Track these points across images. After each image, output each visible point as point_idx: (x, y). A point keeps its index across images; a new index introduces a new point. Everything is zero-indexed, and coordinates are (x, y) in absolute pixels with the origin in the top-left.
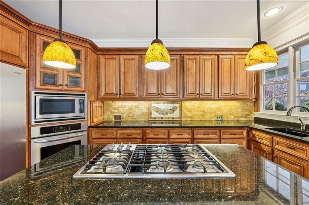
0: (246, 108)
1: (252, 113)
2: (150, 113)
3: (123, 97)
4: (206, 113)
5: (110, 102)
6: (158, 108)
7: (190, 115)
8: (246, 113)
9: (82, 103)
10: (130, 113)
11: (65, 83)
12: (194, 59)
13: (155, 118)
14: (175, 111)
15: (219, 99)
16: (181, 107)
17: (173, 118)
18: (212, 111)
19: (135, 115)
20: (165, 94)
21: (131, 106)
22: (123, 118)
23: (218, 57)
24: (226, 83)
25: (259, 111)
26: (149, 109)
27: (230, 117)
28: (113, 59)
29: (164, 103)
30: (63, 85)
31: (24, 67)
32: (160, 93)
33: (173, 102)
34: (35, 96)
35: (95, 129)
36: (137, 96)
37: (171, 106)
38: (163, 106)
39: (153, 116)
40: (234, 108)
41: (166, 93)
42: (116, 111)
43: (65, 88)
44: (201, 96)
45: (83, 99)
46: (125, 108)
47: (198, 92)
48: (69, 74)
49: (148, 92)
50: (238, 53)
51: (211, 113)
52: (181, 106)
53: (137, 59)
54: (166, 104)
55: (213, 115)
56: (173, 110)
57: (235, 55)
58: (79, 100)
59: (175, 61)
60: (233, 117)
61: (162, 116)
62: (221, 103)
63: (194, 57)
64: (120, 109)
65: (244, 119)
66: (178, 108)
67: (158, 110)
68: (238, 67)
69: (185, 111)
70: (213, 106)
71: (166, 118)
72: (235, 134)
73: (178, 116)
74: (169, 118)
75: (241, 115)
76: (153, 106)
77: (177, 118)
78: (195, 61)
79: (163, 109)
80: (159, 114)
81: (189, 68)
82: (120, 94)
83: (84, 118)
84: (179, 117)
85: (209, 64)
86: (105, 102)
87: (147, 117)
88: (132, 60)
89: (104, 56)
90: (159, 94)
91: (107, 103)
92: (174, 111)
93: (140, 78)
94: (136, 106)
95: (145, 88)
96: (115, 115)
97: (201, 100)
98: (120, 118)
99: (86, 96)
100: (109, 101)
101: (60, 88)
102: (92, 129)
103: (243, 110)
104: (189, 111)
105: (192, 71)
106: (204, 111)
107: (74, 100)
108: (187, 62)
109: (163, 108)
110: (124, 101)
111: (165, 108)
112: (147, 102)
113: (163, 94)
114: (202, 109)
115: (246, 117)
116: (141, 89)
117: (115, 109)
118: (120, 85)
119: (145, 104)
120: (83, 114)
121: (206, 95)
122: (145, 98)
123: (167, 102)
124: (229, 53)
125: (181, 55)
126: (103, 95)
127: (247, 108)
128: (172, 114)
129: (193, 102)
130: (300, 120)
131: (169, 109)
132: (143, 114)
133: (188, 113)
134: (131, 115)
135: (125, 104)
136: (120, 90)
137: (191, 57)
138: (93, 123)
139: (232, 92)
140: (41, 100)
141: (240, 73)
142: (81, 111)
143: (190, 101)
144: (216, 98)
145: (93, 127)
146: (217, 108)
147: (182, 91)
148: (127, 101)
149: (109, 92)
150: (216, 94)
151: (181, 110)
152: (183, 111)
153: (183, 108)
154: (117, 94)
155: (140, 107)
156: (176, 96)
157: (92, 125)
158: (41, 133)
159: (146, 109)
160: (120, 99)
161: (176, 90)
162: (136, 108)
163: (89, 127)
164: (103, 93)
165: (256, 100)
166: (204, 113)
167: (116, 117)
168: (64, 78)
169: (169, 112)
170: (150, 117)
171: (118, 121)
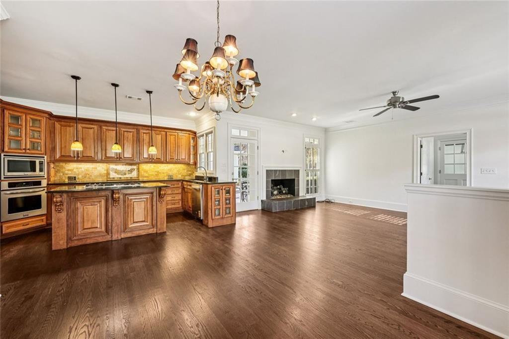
0: (190, 169)
1: (193, 173)
2: (108, 174)
3: (81, 159)
4: (160, 173)
6: (116, 169)
7: (147, 175)
8: (190, 173)
9: (41, 163)
10: (86, 174)
11: (28, 147)
13: (114, 178)
14: (133, 172)
15: (168, 163)
16: (138, 169)
17: (131, 178)
18: (165, 171)
19: (93, 176)
20: (123, 158)
21: (88, 168)
22: (78, 178)
23: (166, 133)
25: (198, 171)
26: (107, 170)
28: (70, 126)
29: (123, 165)
30: (25, 149)
33: (131, 164)
34: (4, 158)
36: (96, 159)
37: (129, 168)
38: (121, 167)
39: (111, 176)
40: (181, 169)
42: (70, 172)
43: (28, 151)
44: (153, 160)
45: (43, 160)
46: (80, 170)
47: (151, 158)
48: (31, 140)
49: (107, 156)
50: (180, 132)
51: (163, 173)
53: (96, 129)
54: (124, 166)
55: (166, 174)
56: (131, 171)
57: (178, 133)
58: (40, 161)
59: (132, 133)
60: (180, 176)
61: (120, 176)
62: (171, 166)
63: (147, 131)
64: (75, 170)
65: (189, 177)
66: (136, 169)
67: (116, 172)
68: (181, 142)
69: (142, 172)
70: (166, 168)
71: (124, 178)
72: (174, 185)
73: (136, 176)
74: (127, 178)
75: (186, 174)
76: (112, 168)
78: (148, 134)
80: (118, 174)
82: (78, 157)
83: (44, 177)
85: (159, 137)
87: (106, 177)
88: (91, 128)
89: (59, 123)
90: (117, 158)
91: (58, 164)
93: (99, 144)
94: (93, 168)
95: (104, 152)
96: (69, 176)
97: (153, 163)
98: (75, 179)
99: (45, 158)
100: (61, 163)
101: (24, 151)
103: (188, 171)
104: (146, 172)
106: (158, 172)
107: (35, 161)
108: (141, 135)
109: (121, 170)
110: (80, 163)
111: (123, 169)
112: (105, 164)
113: (121, 158)
114: (156, 170)
115: (190, 176)
116: (100, 153)
117: (68, 170)
119: (103, 166)
120: (42, 173)
122: (104, 161)
123: (125, 164)
124: (174, 131)
125: (137, 129)
128: (130, 175)
130: (203, 174)
131: (127, 170)
132: (101, 175)
134: (88, 176)
136: (78, 154)
137: (145, 131)
138: (50, 181)
139: (176, 158)
140: (8, 161)
142: (41, 170)
143: (146, 164)
144: (165, 162)
145: (51, 184)
146: (169, 170)
147: (138, 156)
148: (82, 163)
149: (64, 155)
150: (165, 159)
151: (139, 171)
152: (140, 172)
153: (140, 170)
154: (75, 157)
155: (98, 168)
156: (133, 160)
157: (49, 183)
158: (9, 187)
159: (104, 170)
160: (78, 161)
161: (133, 155)
162: (94, 170)
163: (48, 184)
164: (58, 156)
165: (195, 164)
166: (158, 173)
167: (70, 178)
168: (26, 143)
169: (127, 173)
170: (108, 177)
171: (73, 181)
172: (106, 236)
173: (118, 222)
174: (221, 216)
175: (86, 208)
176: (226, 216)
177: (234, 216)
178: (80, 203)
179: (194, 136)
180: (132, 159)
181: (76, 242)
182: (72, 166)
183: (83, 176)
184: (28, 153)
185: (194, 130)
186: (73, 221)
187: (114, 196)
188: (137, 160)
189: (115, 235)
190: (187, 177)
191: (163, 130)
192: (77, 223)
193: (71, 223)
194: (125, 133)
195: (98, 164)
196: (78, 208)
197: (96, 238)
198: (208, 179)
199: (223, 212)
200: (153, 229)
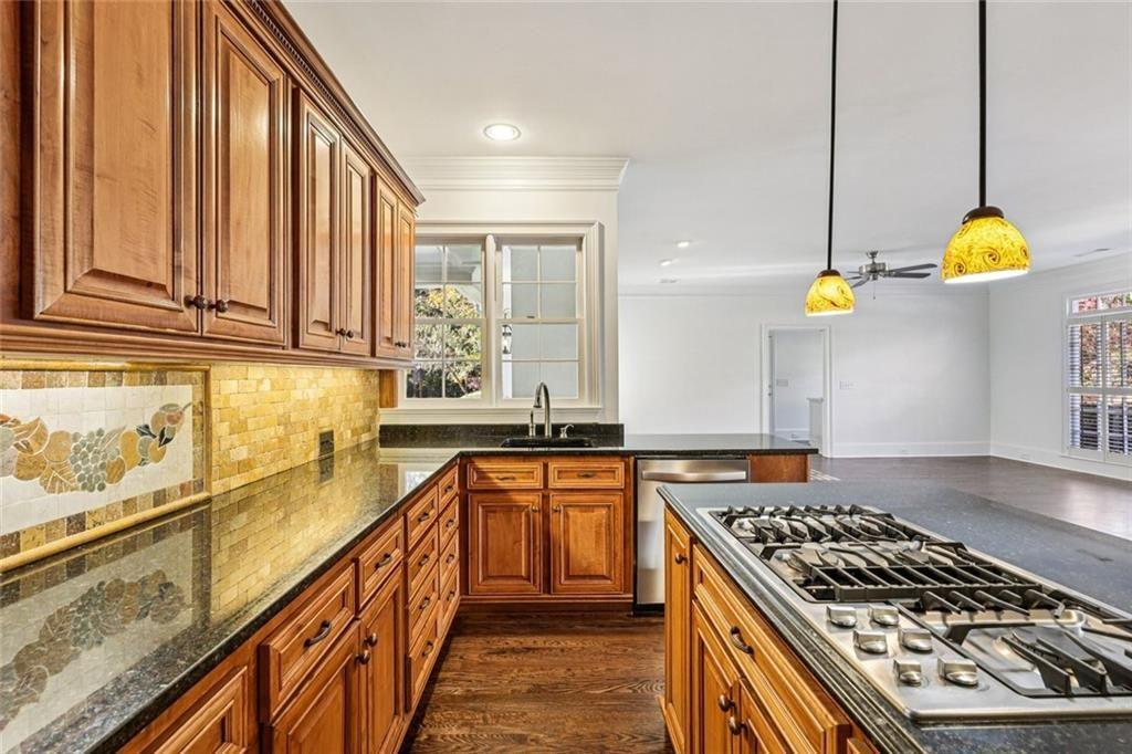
7: (244, 452)
14: (168, 441)
16: (204, 409)
17: (160, 497)
37: (145, 400)
52: (205, 402)
55: (312, 434)
56: (159, 435)
60: (349, 435)
61: (75, 501)
71: (110, 512)
73: (188, 474)
74: (129, 505)
77: (182, 488)
79: (84, 434)
80: (52, 486)
84: (191, 478)
92: (165, 440)
109: (87, 428)
111: (102, 426)
115: (368, 430)
123: (120, 371)
131: (132, 428)
133: (234, 438)
146: (321, 403)
151: (206, 429)
152: (214, 431)
153: (215, 417)
169: (129, 454)
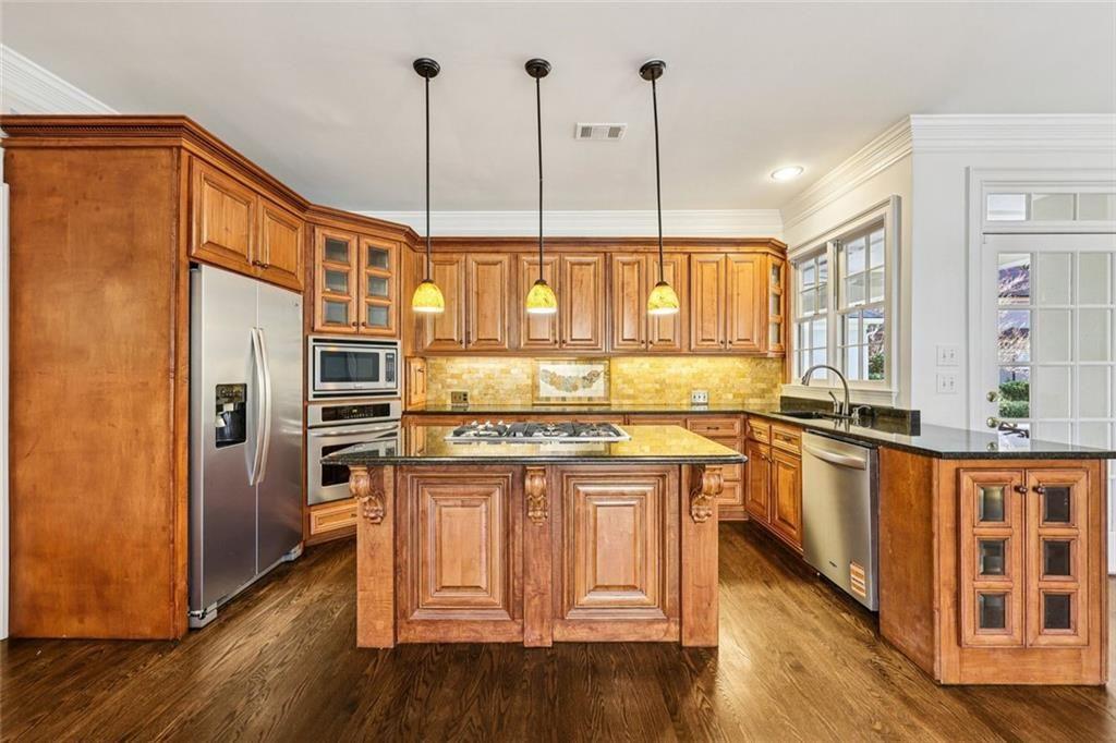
0: (762, 374)
1: (775, 386)
2: (535, 387)
3: (475, 348)
4: (669, 386)
5: (441, 361)
6: (554, 374)
7: (631, 392)
8: (763, 386)
9: (390, 360)
10: (488, 387)
11: (362, 320)
12: (634, 263)
13: (548, 399)
14: (594, 382)
15: (693, 353)
16: (608, 373)
17: (590, 399)
18: (683, 381)
19: (501, 392)
20: (569, 342)
21: (491, 370)
22: (472, 397)
23: (689, 258)
24: (706, 317)
25: (790, 382)
26: (534, 376)
27: (724, 397)
28: (451, 263)
29: (569, 361)
30: (357, 324)
31: (298, 292)
32: (558, 339)
33: (591, 360)
34: (315, 346)
35: (416, 417)
36: (507, 346)
37: (584, 369)
38: (567, 369)
39: (543, 394)
40: (733, 374)
41: (572, 340)
42: (455, 382)
43: (362, 329)
44: (650, 346)
45: (394, 351)
46: (476, 375)
47: (644, 338)
48: (368, 300)
49: (531, 337)
50: (733, 249)
51: (679, 387)
52: (609, 371)
53: (506, 264)
54: (573, 366)
56: (589, 379)
57: (726, 253)
58: (387, 354)
59: (593, 266)
60: (730, 396)
61: (563, 393)
62: (702, 364)
63: (635, 257)
64: (464, 377)
65: (758, 401)
66: (602, 374)
67: (554, 381)
68: (735, 282)
69: (617, 381)
70: (684, 371)
71: (573, 398)
72: (717, 428)
73: (602, 394)
74: (580, 398)
75: (749, 391)
76: (544, 371)
77: (599, 398)
78: (636, 266)
79: (566, 377)
80: (558, 388)
81: (623, 284)
82: (468, 342)
83: (395, 393)
84: (603, 396)
86: (431, 361)
87: (529, 395)
88: (495, 264)
90: (556, 342)
91: (434, 362)
92: (591, 381)
93: (514, 305)
94: (501, 370)
95: (523, 327)
96: (454, 390)
97: (650, 355)
98: (465, 399)
99: (399, 346)
100: (439, 358)
101: (355, 329)
102: (410, 417)
103: (755, 379)
104: (629, 381)
105: (630, 290)
106: (662, 382)
107: (378, 354)
108: (617, 269)
109: (567, 375)
110: (475, 358)
111: (571, 375)
112: (528, 360)
113: (564, 342)
114: (657, 377)
115: (762, 397)
116: (514, 330)
117: (453, 376)
118: (467, 322)
119: (523, 366)
120: (391, 385)
121: (662, 343)
122: (524, 350)
124: (714, 249)
125: (605, 253)
126: (429, 343)
127: (765, 375)
128: (587, 389)
129: (638, 361)
130: (830, 393)
131: (581, 376)
132: (519, 390)
133: (626, 386)
134: (491, 391)
135: (476, 366)
136: (467, 334)
137: (627, 259)
138: (410, 404)
139: (721, 338)
140: (322, 353)
141: (738, 294)
142: (390, 377)
143: (630, 359)
144: (685, 350)
145: (411, 413)
146: (694, 376)
147: (609, 334)
148: (480, 359)
149: (442, 337)
150: (686, 342)
151: (609, 380)
152: (613, 381)
153: (613, 376)
154: (461, 342)
155: (512, 371)
156: (595, 347)
157: (409, 409)
158: (324, 419)
159: (525, 376)
160: (467, 353)
161: (595, 333)
162: (503, 375)
163: (404, 413)
164: (429, 340)
165: (783, 356)
166: (662, 387)
167: (454, 396)
168: (358, 310)
169: (580, 384)
170: (536, 395)
171: (461, 406)
172: (508, 626)
173: (542, 578)
174: (1017, 634)
175: (448, 514)
176: (1044, 640)
177: (1095, 641)
178: (432, 494)
179: (778, 261)
180: (590, 344)
181: (419, 628)
182: (459, 366)
183: (480, 394)
184: (364, 334)
185: (780, 238)
186: (412, 556)
187: (528, 482)
188: (604, 347)
189: (532, 628)
190: (751, 401)
191: (679, 249)
192: (425, 563)
193: (406, 562)
194: (576, 267)
195: (513, 361)
196: (424, 512)
197: (475, 627)
198: (856, 415)
199: (1025, 617)
200: (665, 626)
